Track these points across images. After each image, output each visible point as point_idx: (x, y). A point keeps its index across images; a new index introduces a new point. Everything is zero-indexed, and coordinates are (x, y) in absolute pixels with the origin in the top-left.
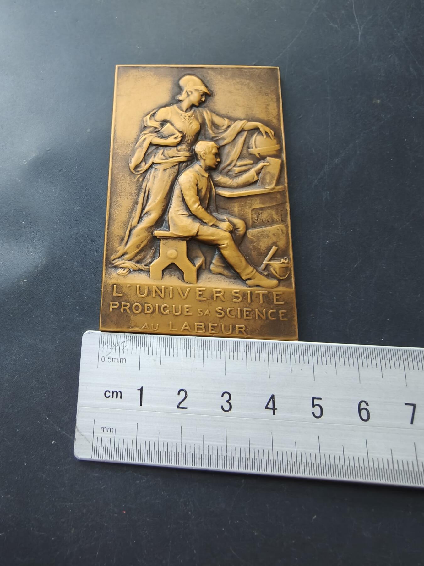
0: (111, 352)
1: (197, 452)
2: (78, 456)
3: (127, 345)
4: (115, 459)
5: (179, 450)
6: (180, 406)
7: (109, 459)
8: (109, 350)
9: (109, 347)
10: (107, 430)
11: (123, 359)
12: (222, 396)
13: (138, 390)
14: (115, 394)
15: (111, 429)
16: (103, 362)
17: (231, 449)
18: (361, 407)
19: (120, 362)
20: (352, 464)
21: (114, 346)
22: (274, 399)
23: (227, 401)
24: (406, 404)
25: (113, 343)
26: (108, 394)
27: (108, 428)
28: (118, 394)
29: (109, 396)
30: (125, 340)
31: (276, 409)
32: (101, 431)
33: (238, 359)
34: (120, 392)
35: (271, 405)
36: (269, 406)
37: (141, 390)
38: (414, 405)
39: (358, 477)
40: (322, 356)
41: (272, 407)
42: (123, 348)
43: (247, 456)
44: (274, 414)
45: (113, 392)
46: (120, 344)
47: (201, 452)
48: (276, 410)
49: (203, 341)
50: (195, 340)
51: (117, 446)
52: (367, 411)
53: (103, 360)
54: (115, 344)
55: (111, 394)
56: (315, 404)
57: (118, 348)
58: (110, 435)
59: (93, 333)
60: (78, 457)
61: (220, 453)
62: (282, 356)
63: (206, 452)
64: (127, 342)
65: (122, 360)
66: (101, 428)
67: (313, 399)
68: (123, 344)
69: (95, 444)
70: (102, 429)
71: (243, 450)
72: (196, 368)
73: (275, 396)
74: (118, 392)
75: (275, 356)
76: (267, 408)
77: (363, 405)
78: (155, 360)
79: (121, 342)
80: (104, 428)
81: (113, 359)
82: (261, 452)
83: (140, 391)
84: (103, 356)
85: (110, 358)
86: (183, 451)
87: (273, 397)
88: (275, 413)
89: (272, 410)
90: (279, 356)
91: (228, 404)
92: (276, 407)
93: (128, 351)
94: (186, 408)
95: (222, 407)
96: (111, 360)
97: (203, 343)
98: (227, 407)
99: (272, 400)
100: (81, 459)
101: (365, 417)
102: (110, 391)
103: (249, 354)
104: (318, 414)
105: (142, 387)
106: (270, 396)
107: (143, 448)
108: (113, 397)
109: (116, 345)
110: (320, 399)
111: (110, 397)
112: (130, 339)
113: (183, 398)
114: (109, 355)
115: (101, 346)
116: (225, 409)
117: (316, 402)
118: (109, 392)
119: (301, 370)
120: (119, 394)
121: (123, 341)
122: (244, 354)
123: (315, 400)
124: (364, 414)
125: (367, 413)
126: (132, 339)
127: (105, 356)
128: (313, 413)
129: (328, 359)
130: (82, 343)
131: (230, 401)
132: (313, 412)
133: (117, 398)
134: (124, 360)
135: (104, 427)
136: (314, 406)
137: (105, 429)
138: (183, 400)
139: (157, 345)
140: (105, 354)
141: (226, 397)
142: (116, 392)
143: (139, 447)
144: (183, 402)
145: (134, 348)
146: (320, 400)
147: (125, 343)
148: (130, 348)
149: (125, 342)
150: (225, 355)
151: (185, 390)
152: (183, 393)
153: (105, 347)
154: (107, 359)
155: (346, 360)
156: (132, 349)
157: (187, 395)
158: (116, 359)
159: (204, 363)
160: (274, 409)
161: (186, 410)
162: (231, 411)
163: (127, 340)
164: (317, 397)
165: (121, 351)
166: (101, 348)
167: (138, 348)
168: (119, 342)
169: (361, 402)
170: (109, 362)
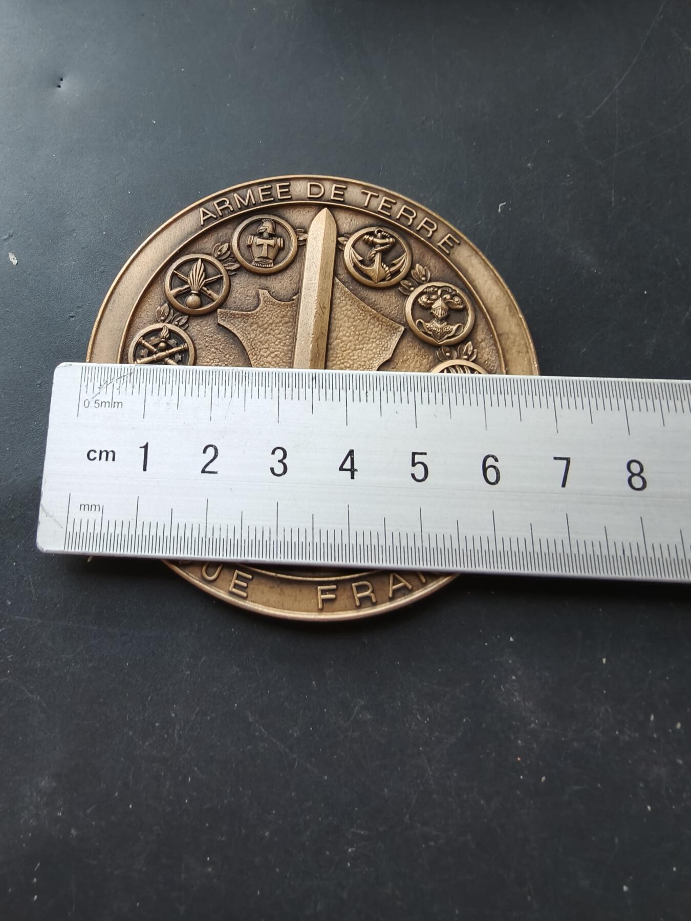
0: (99, 393)
1: (231, 536)
2: (43, 547)
3: (125, 382)
4: (101, 550)
5: (202, 535)
6: (207, 470)
7: (92, 550)
8: (97, 390)
9: (97, 385)
10: (90, 508)
11: (118, 403)
12: (273, 453)
13: (141, 447)
14: (104, 454)
15: (96, 506)
16: (86, 407)
17: (284, 530)
18: (487, 465)
19: (114, 407)
20: (470, 547)
21: (105, 384)
22: (353, 455)
23: (280, 461)
25: (102, 380)
26: (92, 455)
27: (92, 506)
28: (109, 455)
29: (95, 458)
30: (122, 375)
31: (356, 470)
32: (80, 510)
33: (299, 399)
34: (113, 451)
35: (347, 465)
36: (344, 467)
37: (146, 447)
38: (568, 460)
40: (428, 392)
41: (349, 467)
42: (118, 387)
43: (309, 539)
44: (353, 477)
45: (101, 452)
46: (115, 380)
47: (238, 536)
48: (355, 472)
49: (246, 374)
50: (232, 373)
51: (104, 530)
52: (495, 470)
53: (86, 405)
54: (105, 380)
55: (97, 455)
56: (416, 461)
57: (111, 386)
58: (94, 515)
59: (71, 365)
60: (43, 549)
61: (266, 537)
62: (367, 393)
63: (245, 537)
64: (125, 377)
65: (116, 404)
66: (81, 505)
67: (414, 454)
68: (119, 380)
69: (70, 529)
70: (83, 507)
71: (302, 531)
72: (233, 414)
73: (355, 452)
74: (108, 451)
75: (356, 393)
76: (341, 469)
77: (490, 461)
78: (168, 403)
79: (116, 378)
80: (85, 506)
81: (102, 403)
82: (331, 532)
83: (143, 449)
84: (87, 400)
85: (97, 402)
86: (209, 535)
87: (351, 453)
88: (355, 477)
89: (349, 473)
90: (363, 393)
91: (281, 464)
92: (355, 468)
93: (126, 390)
94: (215, 472)
95: (272, 470)
96: (99, 404)
97: (245, 377)
98: (279, 469)
99: (350, 457)
100: (48, 552)
101: (492, 479)
102: (96, 450)
103: (316, 391)
104: (420, 476)
105: (147, 444)
106: (348, 452)
107: (146, 532)
108: (100, 459)
109: (107, 382)
110: (425, 454)
111: (97, 459)
112: (131, 373)
113: (212, 458)
114: (97, 398)
115: (84, 384)
116: (276, 472)
117: (418, 458)
118: (95, 452)
119: (397, 412)
120: (111, 455)
121: (119, 376)
122: (309, 391)
123: (416, 456)
124: (491, 475)
125: (497, 472)
126: (132, 374)
127: (90, 399)
128: (413, 475)
129: (439, 396)
130: (54, 381)
131: (284, 461)
132: (413, 473)
133: (107, 460)
134: (120, 404)
135: (85, 504)
136: (414, 464)
137: (87, 507)
138: (211, 461)
139: (173, 381)
140: (89, 396)
141: (279, 454)
142: (106, 451)
143: (139, 532)
144: (211, 464)
145: (137, 386)
146: (424, 456)
147: (122, 379)
148: (129, 385)
149: (123, 377)
150: (279, 393)
151: (215, 446)
152: (211, 451)
153: (90, 385)
154: (92, 403)
155: (466, 396)
156: (133, 387)
157: (217, 453)
158: (107, 404)
159: (246, 406)
160: (352, 471)
161: (216, 474)
162: (286, 474)
163: (125, 374)
164: (419, 451)
165: (116, 391)
166: (84, 389)
167: (143, 386)
168: (112, 377)
169: (488, 457)
170: (96, 408)
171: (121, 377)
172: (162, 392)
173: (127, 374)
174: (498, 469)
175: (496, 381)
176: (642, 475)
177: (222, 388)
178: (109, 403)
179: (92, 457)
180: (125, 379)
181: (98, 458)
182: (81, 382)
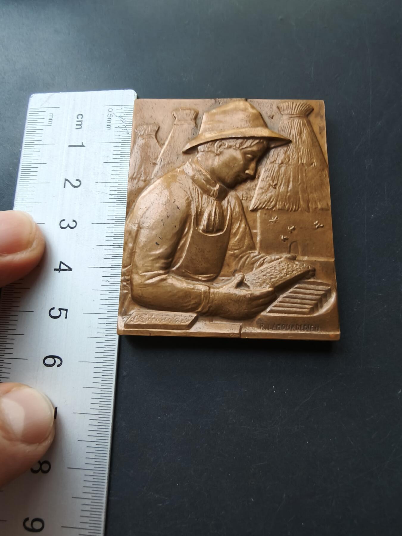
0: (117, 116)
1: (28, 197)
3: (122, 130)
6: (67, 182)
8: (118, 115)
9: (122, 115)
10: (51, 119)
11: (109, 128)
12: (74, 221)
13: (82, 143)
14: (80, 123)
16: (108, 110)
18: (56, 359)
19: (107, 126)
21: (122, 119)
23: (68, 225)
25: (125, 117)
26: (80, 117)
29: (78, 118)
30: (128, 128)
32: (50, 114)
33: (106, 236)
34: (81, 127)
35: (63, 267)
36: (62, 264)
37: (82, 146)
41: (62, 268)
42: (120, 127)
44: (55, 269)
45: (81, 121)
48: (58, 271)
52: (52, 364)
55: (80, 119)
56: (62, 311)
57: (121, 122)
62: (108, 281)
64: (126, 130)
65: (109, 127)
67: (66, 310)
68: (124, 127)
69: (40, 110)
70: (52, 115)
73: (70, 271)
75: (109, 274)
76: (61, 263)
77: (58, 361)
78: (108, 157)
79: (126, 125)
81: (110, 118)
84: (113, 110)
85: (111, 116)
87: (70, 269)
88: (56, 271)
89: (58, 268)
90: (108, 279)
91: (66, 225)
92: (61, 271)
93: (118, 131)
94: (64, 187)
95: (64, 220)
96: (109, 117)
97: (122, 203)
98: (64, 224)
99: (68, 268)
101: (47, 361)
103: (111, 248)
104: (54, 313)
105: (84, 146)
106: (71, 267)
108: (77, 121)
109: (124, 120)
110: (66, 318)
112: (128, 133)
113: (73, 184)
115: (123, 107)
116: (62, 222)
117: (64, 312)
118: (82, 118)
119: (94, 301)
120: (79, 127)
123: (65, 312)
124: (50, 361)
125: (51, 365)
128: (53, 308)
131: (68, 227)
132: (55, 308)
133: (77, 125)
134: (109, 129)
136: (60, 310)
137: (51, 117)
138: (71, 184)
139: (122, 158)
140: (115, 111)
141: (73, 224)
142: (82, 124)
145: (121, 137)
146: (65, 316)
148: (121, 133)
150: (111, 224)
151: (80, 186)
152: (77, 183)
153: (122, 111)
154: (110, 113)
156: (119, 135)
157: (76, 187)
158: (109, 122)
159: (104, 203)
162: (60, 229)
163: (128, 130)
164: (68, 313)
165: (117, 126)
166: (120, 107)
167: (120, 141)
168: (126, 123)
169: (61, 360)
170: (108, 116)
171: (126, 128)
172: (115, 153)
173: (128, 131)
174: (52, 366)
176: (40, 471)
177: (116, 188)
178: (110, 122)
180: (125, 130)
181: (78, 120)
182: (125, 105)
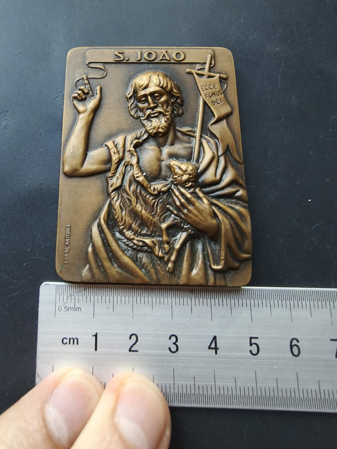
0: (67, 302)
3: (82, 295)
6: (132, 349)
8: (65, 300)
9: (65, 297)
11: (78, 308)
12: (170, 338)
13: (93, 336)
14: (72, 340)
16: (60, 311)
17: (178, 387)
18: (293, 344)
19: (76, 311)
20: (284, 395)
21: (70, 296)
22: (216, 340)
23: (174, 343)
24: (332, 340)
25: (68, 294)
26: (65, 341)
28: (75, 341)
29: (66, 343)
30: (80, 290)
31: (218, 349)
33: (184, 305)
34: (77, 338)
35: (213, 346)
37: (96, 336)
39: (290, 407)
40: (258, 299)
41: (214, 347)
42: (78, 298)
43: (193, 392)
44: (216, 353)
45: (70, 339)
46: (76, 294)
48: (218, 350)
49: (152, 289)
52: (297, 347)
53: (60, 310)
54: (70, 294)
55: (68, 341)
56: (252, 342)
57: (73, 297)
59: (49, 284)
62: (223, 300)
64: (82, 292)
65: (77, 309)
67: (251, 338)
68: (78, 294)
71: (188, 386)
72: (146, 314)
73: (217, 337)
74: (74, 338)
75: (217, 301)
76: (210, 348)
77: (294, 342)
78: (108, 308)
79: (76, 292)
81: (69, 308)
82: (205, 388)
83: (94, 337)
84: (60, 306)
85: (66, 307)
87: (215, 338)
88: (218, 353)
89: (214, 350)
91: (175, 345)
92: (218, 347)
94: (137, 351)
95: (170, 349)
96: (67, 309)
98: (174, 348)
99: (214, 341)
101: (296, 352)
102: (67, 338)
103: (193, 300)
104: (255, 352)
105: (97, 334)
106: (213, 337)
108: (70, 343)
109: (71, 295)
110: (257, 338)
111: (67, 344)
113: (134, 342)
114: (65, 305)
115: (58, 297)
116: (172, 350)
117: (253, 341)
118: (66, 339)
119: (240, 312)
120: (76, 341)
121: (78, 291)
122: (189, 300)
124: (295, 350)
125: (298, 349)
126: (86, 289)
127: (62, 306)
129: (264, 302)
130: (40, 295)
131: (177, 343)
132: (250, 350)
133: (73, 344)
134: (80, 309)
136: (251, 344)
138: (134, 344)
139: (110, 294)
140: (61, 304)
141: (174, 339)
142: (73, 338)
144: (134, 346)
145: (89, 297)
149: (80, 292)
150: (172, 301)
151: (136, 335)
152: (134, 338)
153: (61, 297)
154: (63, 308)
155: (280, 302)
156: (86, 298)
157: (138, 339)
158: (72, 309)
159: (153, 309)
160: (216, 349)
161: (137, 352)
162: (178, 352)
163: (82, 290)
164: (254, 337)
165: (77, 301)
166: (58, 300)
167: (92, 298)
169: (293, 339)
170: (66, 311)
172: (104, 301)
174: (299, 347)
175: (297, 292)
178: (73, 308)
179: (65, 342)
182: (56, 294)
